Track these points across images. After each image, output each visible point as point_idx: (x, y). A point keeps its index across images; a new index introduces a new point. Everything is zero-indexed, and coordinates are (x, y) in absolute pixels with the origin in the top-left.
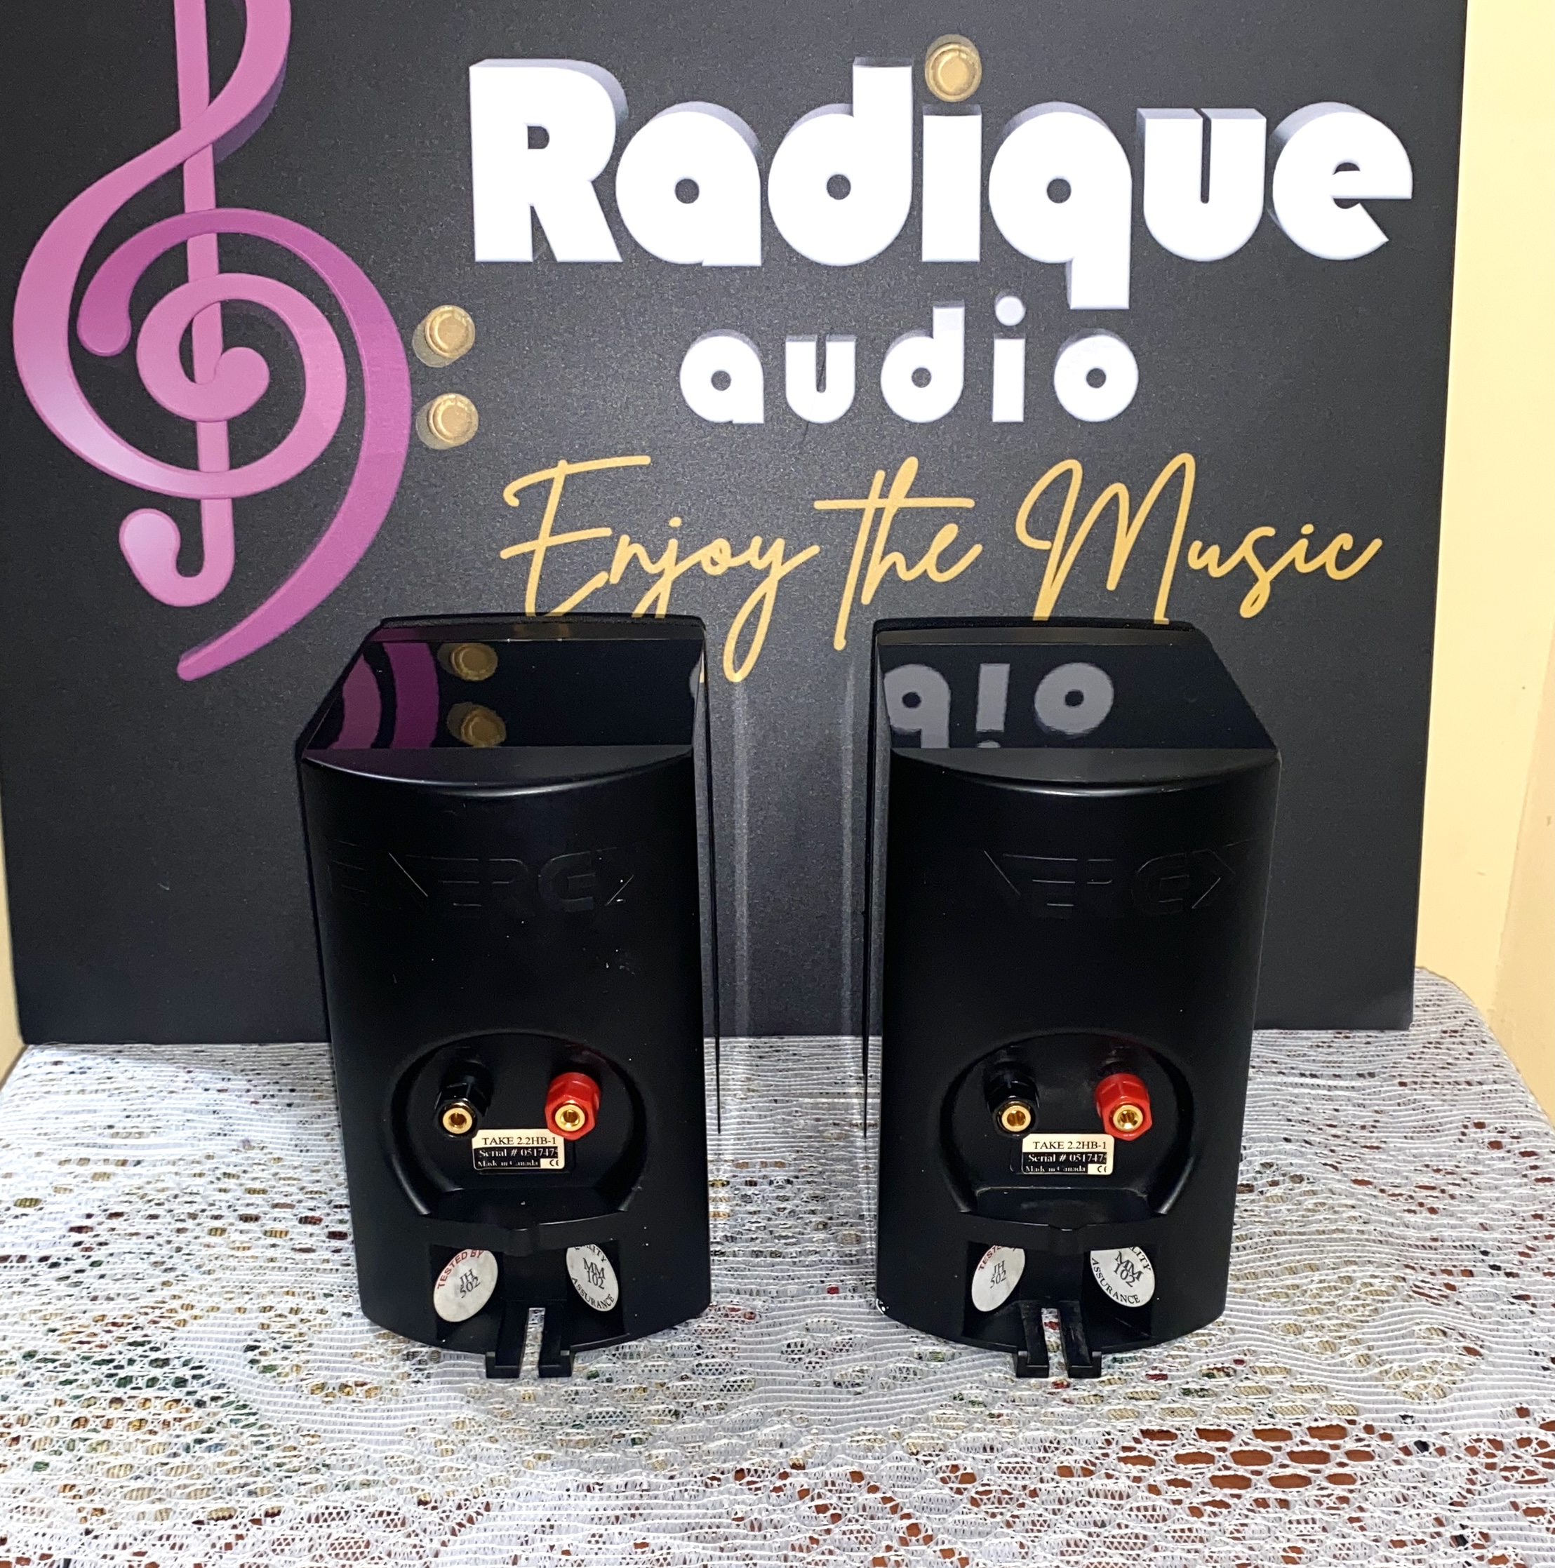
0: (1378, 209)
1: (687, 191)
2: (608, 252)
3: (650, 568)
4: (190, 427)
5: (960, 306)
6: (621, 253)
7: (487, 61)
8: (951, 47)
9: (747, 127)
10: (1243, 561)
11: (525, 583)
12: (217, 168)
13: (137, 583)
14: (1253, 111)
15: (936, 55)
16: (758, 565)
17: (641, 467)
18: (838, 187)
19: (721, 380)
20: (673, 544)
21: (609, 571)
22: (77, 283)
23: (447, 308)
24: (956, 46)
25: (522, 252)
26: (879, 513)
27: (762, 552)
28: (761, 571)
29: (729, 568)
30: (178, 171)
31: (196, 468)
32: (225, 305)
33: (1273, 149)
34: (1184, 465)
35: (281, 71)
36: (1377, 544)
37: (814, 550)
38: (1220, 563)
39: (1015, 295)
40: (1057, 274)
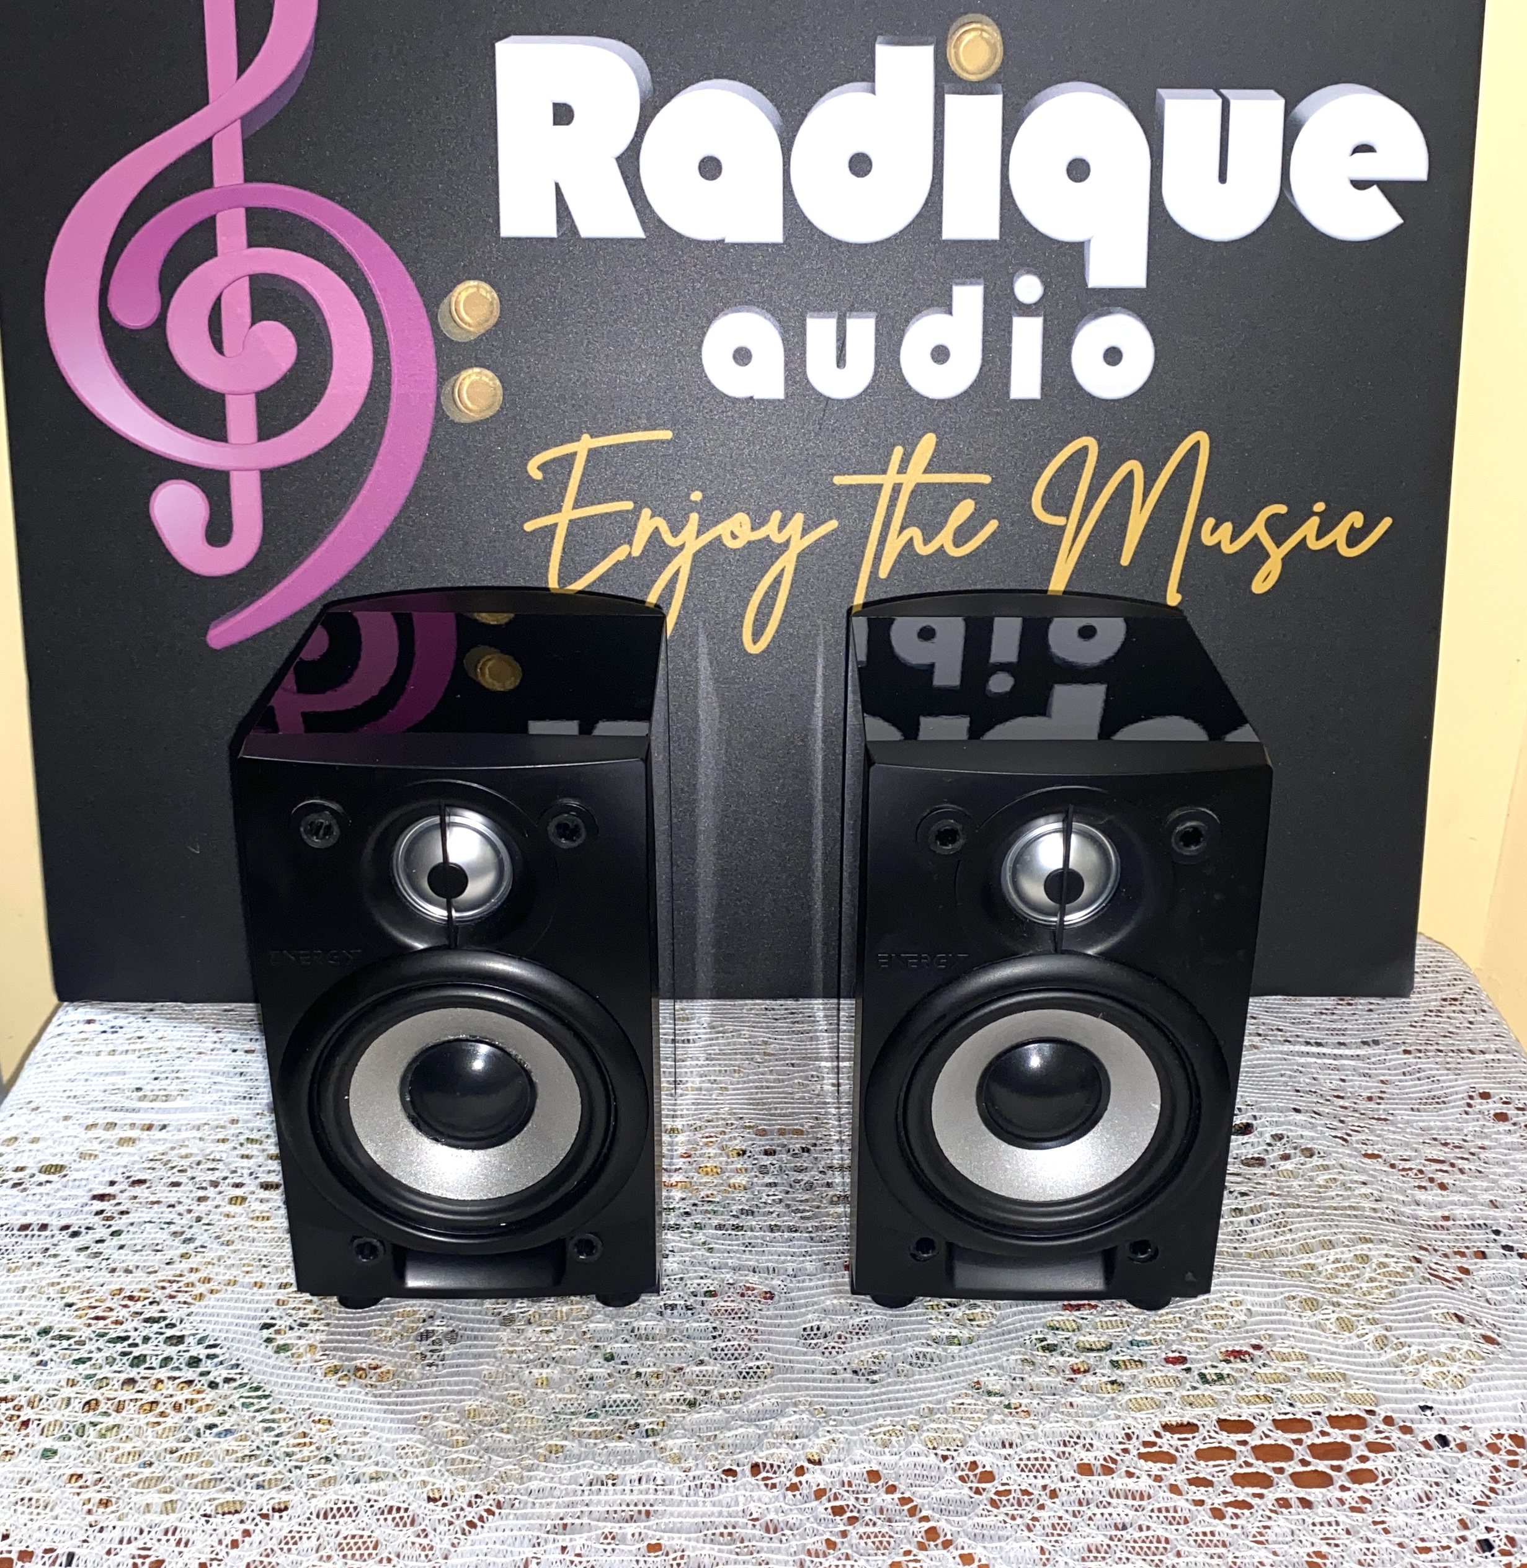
0: (1393, 191)
1: (710, 168)
2: (631, 228)
3: (671, 541)
4: (218, 400)
5: (979, 284)
6: (645, 230)
7: (513, 38)
8: (973, 26)
9: (770, 105)
10: (1256, 537)
11: (549, 555)
12: (245, 142)
13: (168, 553)
14: (1272, 92)
15: (958, 34)
16: (778, 539)
17: (663, 442)
18: (860, 165)
19: (742, 356)
20: (694, 517)
21: (630, 543)
22: (108, 257)
23: (472, 283)
24: (979, 26)
25: (548, 228)
26: (897, 489)
27: (782, 526)
28: (780, 545)
29: (749, 543)
30: (207, 145)
31: (224, 439)
32: (254, 279)
33: (1291, 130)
34: (1197, 445)
35: (308, 48)
36: (1387, 522)
37: (833, 524)
38: (1233, 539)
39: (1035, 274)
40: (1076, 252)
